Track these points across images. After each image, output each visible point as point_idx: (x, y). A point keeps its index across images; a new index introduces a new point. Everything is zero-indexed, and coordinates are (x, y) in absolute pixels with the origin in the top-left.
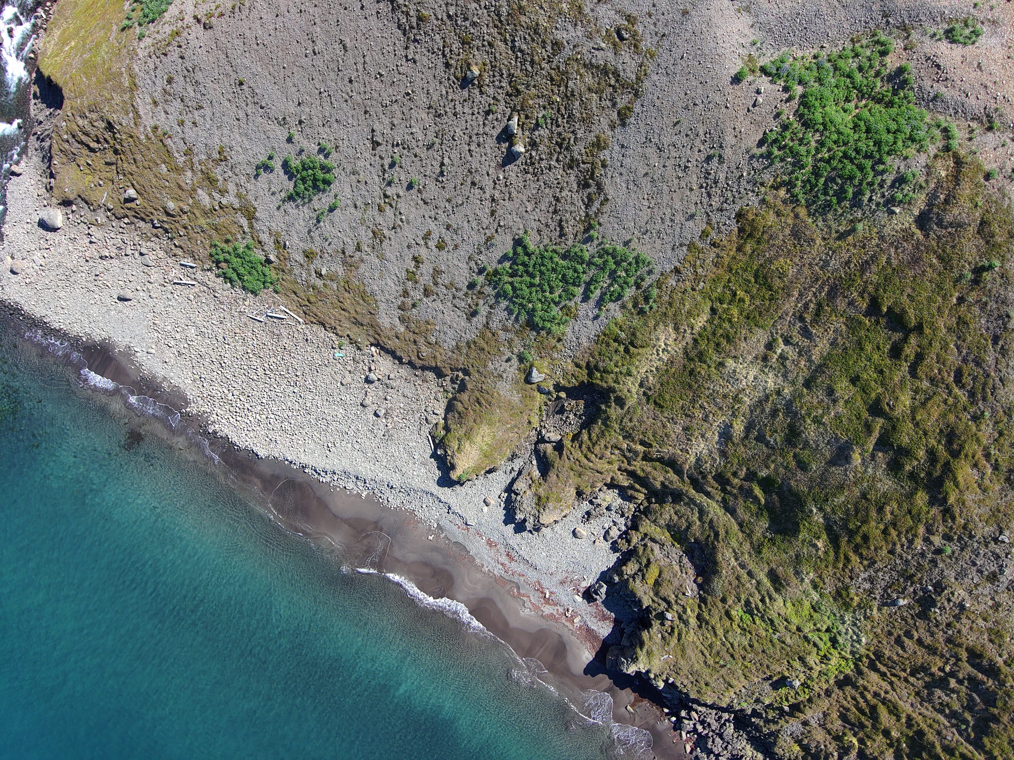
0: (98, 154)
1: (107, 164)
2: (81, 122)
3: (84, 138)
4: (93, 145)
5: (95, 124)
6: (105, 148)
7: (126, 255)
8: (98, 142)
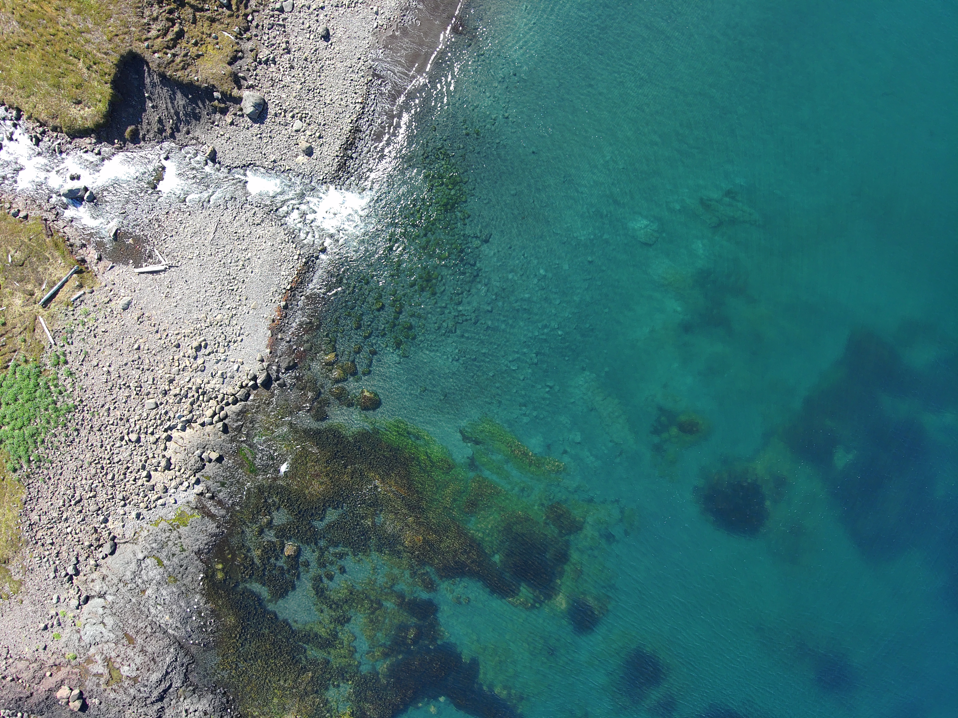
0: (186, 29)
1: (194, 22)
2: (153, 33)
3: (170, 36)
4: (176, 28)
5: (155, 14)
6: (179, 18)
7: (284, 26)
8: (173, 22)
